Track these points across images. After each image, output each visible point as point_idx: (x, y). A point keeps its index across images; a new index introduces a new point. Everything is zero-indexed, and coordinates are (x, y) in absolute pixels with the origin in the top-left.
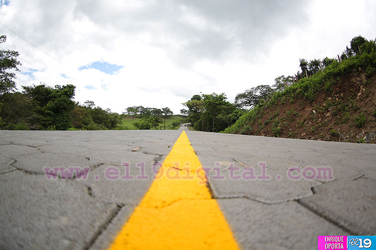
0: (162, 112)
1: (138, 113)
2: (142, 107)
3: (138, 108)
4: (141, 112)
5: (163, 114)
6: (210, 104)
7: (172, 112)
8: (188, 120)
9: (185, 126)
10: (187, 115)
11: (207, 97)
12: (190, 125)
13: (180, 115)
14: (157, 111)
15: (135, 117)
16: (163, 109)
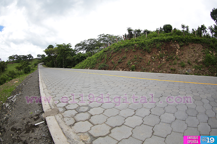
0: (28, 57)
1: (15, 60)
2: (17, 55)
3: (15, 56)
4: (16, 58)
5: (28, 59)
6: (62, 50)
7: (33, 57)
8: (42, 61)
9: (41, 65)
10: (41, 58)
11: (59, 46)
12: (43, 64)
13: (37, 59)
14: (25, 57)
15: (13, 62)
16: (28, 55)
